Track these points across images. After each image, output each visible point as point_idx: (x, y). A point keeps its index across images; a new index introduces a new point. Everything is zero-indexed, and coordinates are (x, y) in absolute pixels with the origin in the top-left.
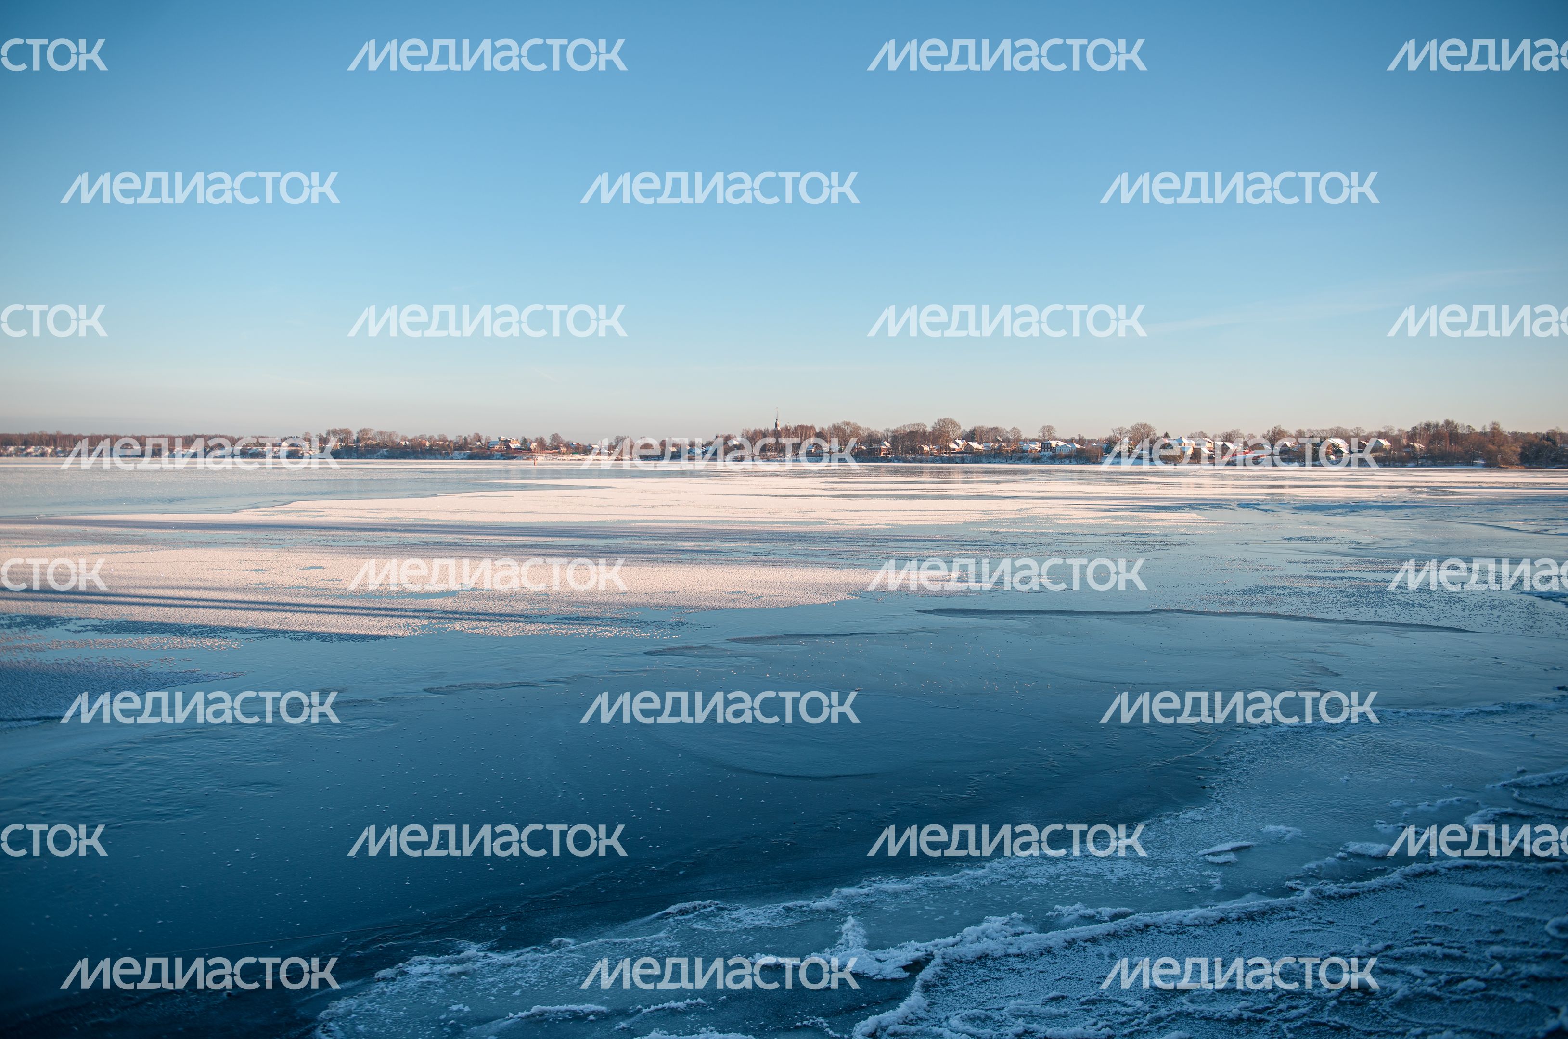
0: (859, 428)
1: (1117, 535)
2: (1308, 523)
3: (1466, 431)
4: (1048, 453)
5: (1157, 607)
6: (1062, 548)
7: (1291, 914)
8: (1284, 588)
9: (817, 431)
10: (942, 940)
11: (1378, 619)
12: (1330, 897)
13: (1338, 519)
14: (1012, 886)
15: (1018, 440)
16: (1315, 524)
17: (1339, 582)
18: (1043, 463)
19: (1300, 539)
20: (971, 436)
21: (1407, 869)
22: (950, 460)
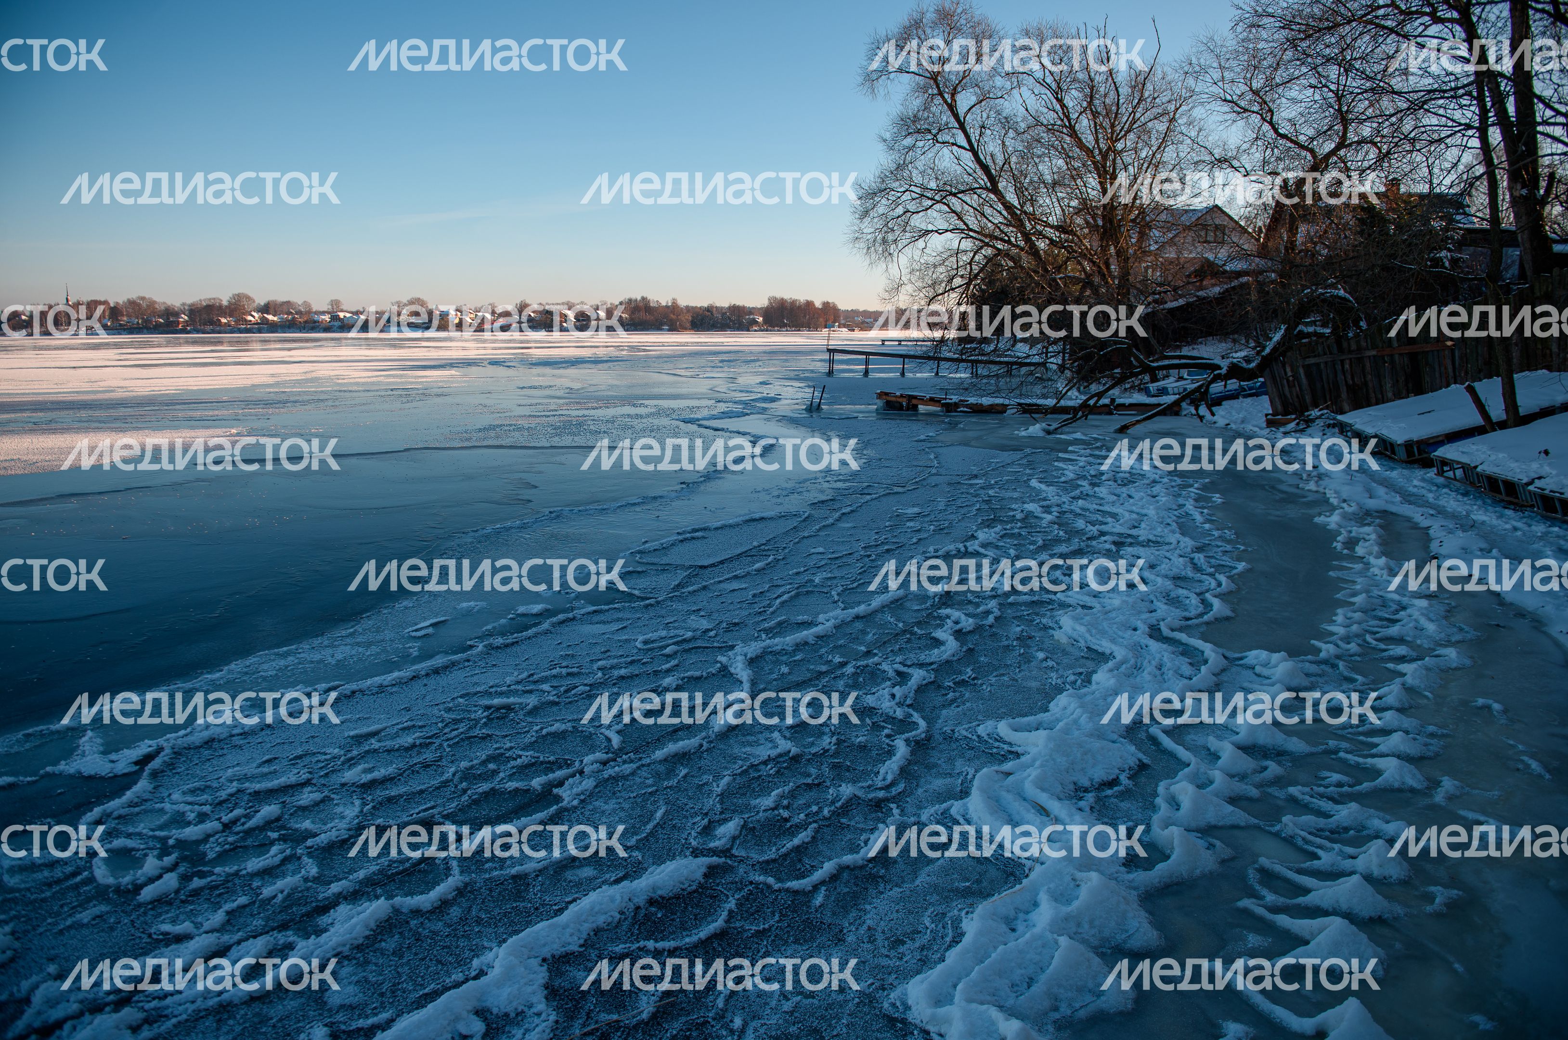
0: (155, 302)
1: (386, 390)
2: (539, 375)
3: (655, 305)
4: (337, 324)
5: (408, 447)
6: (337, 403)
7: (466, 664)
8: (511, 425)
9: (112, 305)
10: (173, 735)
11: (574, 444)
12: (498, 648)
13: (561, 371)
14: (245, 681)
15: (309, 312)
16: (544, 376)
17: (552, 418)
18: (334, 332)
19: (530, 387)
20: (266, 309)
21: (554, 619)
22: (248, 331)
